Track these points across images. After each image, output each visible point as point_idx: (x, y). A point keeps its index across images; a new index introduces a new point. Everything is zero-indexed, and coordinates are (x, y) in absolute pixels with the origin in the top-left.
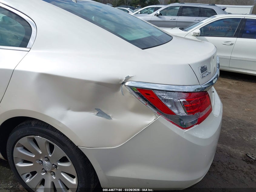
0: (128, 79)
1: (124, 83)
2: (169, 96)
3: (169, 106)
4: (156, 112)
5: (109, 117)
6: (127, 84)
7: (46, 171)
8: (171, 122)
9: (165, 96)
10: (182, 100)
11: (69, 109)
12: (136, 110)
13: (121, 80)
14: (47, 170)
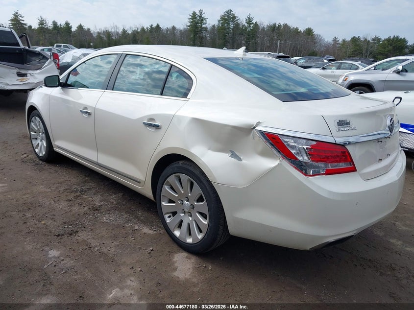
0: (258, 124)
1: (254, 128)
2: (295, 142)
3: (293, 152)
4: (280, 156)
5: (240, 159)
6: (257, 128)
7: (184, 213)
8: (294, 167)
9: (291, 142)
10: (305, 147)
11: (209, 149)
12: (264, 154)
13: (252, 125)
14: (186, 210)
